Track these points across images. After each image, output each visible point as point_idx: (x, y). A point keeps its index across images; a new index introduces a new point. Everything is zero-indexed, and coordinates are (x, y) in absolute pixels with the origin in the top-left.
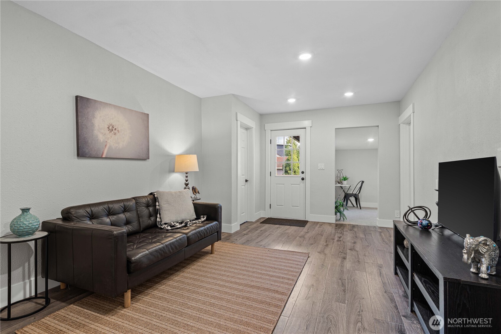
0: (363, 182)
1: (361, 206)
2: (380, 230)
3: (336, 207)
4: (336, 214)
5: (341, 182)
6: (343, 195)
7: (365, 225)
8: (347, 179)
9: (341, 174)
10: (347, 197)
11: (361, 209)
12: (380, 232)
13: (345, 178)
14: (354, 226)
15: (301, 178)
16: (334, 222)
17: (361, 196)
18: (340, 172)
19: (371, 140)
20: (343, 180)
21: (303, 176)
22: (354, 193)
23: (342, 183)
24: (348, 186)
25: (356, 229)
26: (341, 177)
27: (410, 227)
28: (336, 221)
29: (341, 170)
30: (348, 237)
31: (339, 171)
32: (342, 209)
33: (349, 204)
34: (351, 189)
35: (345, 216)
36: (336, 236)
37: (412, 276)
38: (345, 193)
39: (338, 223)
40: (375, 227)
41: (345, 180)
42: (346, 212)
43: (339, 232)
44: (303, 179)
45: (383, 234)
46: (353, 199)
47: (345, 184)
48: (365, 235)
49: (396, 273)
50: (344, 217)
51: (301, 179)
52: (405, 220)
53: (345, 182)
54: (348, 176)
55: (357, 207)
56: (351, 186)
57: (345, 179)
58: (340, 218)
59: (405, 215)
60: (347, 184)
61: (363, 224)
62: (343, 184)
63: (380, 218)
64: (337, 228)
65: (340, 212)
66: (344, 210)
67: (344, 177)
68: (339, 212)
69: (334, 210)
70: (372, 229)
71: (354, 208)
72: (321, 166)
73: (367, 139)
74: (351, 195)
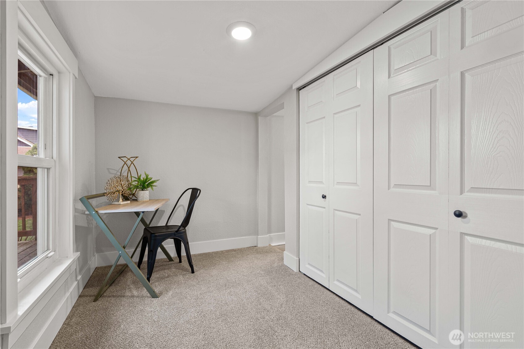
0: (195, 193)
5: (133, 195)
8: (150, 185)
9: (132, 168)
10: (151, 236)
13: (145, 182)
18: (129, 163)
20: (137, 187)
23: (134, 198)
24: (154, 206)
29: (132, 159)
31: (125, 159)
41: (143, 188)
46: (168, 243)
53: (144, 195)
54: (153, 176)
55: (182, 263)
57: (145, 184)
62: (140, 199)
67: (142, 179)
71: (173, 266)
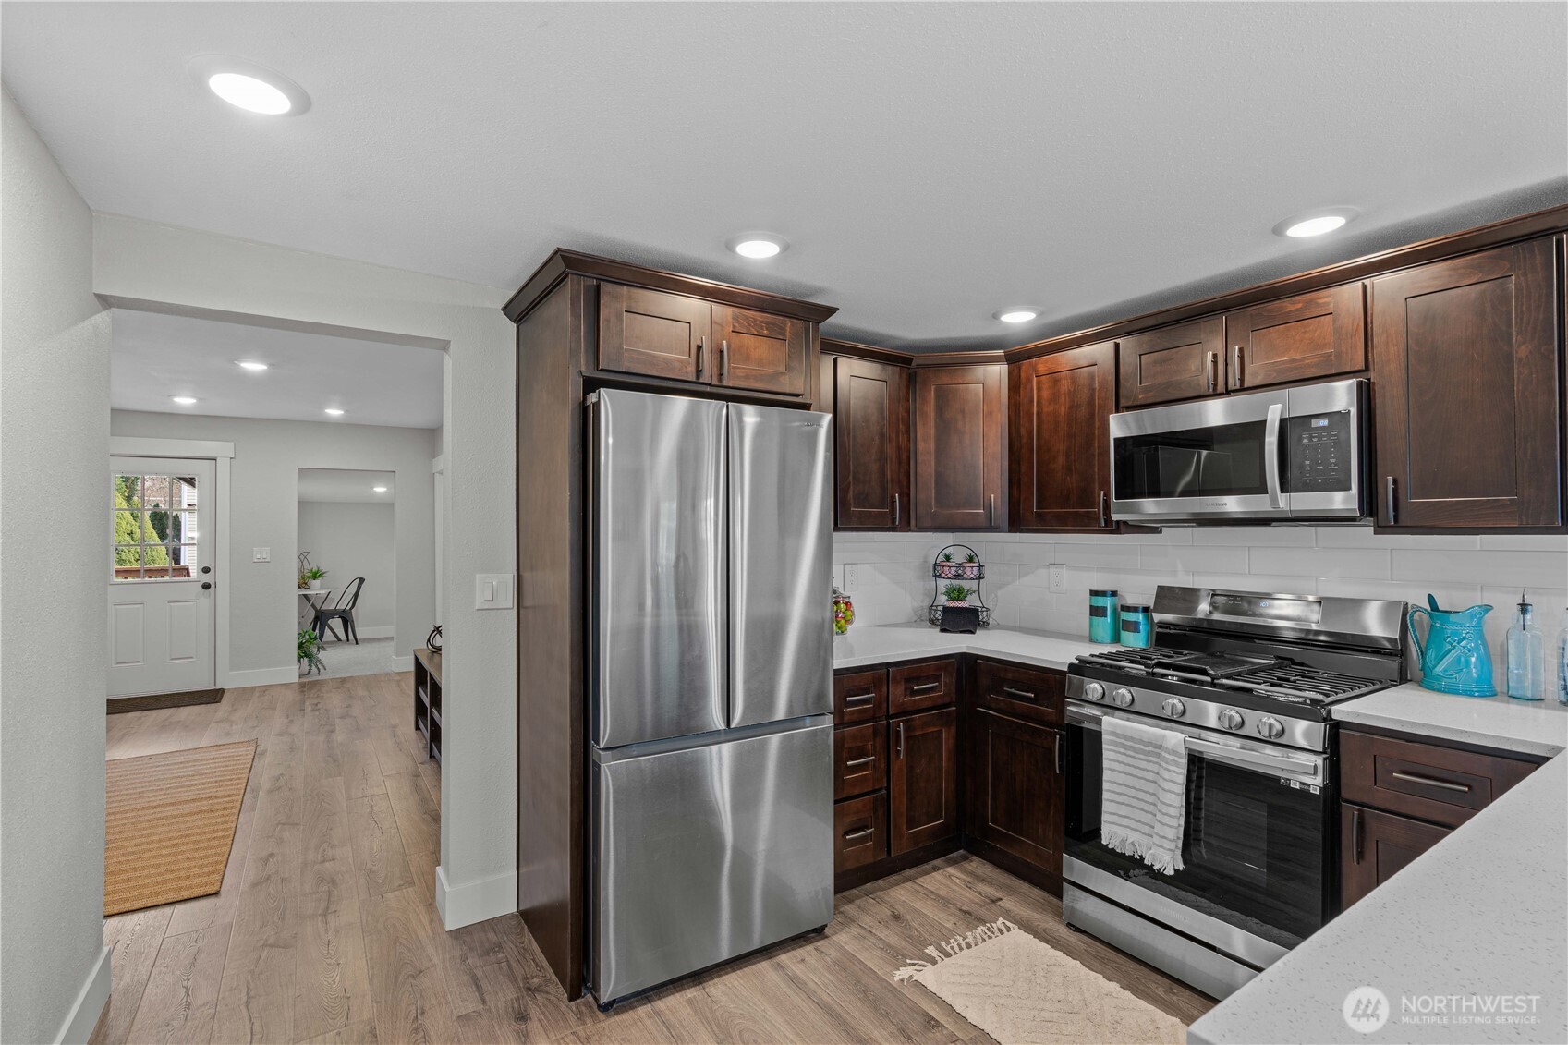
0: (362, 581)
1: (358, 637)
2: (398, 678)
3: (300, 646)
4: (299, 661)
5: (306, 583)
6: (312, 615)
7: (368, 673)
8: (321, 575)
9: (305, 562)
10: (321, 618)
11: (357, 643)
12: (398, 681)
13: (316, 573)
14: (343, 680)
15: (201, 584)
16: (295, 679)
17: (358, 615)
18: (303, 557)
19: (380, 489)
20: (309, 577)
21: (207, 578)
22: (341, 607)
23: (307, 587)
24: (324, 592)
25: (348, 685)
26: (306, 571)
27: (435, 654)
28: (300, 677)
29: (305, 554)
30: (334, 701)
32: (314, 650)
33: (328, 634)
34: (333, 599)
35: (321, 663)
36: (307, 703)
37: (431, 711)
38: (317, 611)
39: (307, 680)
40: (388, 674)
41: (315, 578)
42: (322, 655)
43: (312, 695)
44: (206, 586)
45: (403, 684)
46: (336, 623)
47: (317, 588)
48: (369, 691)
49: (417, 728)
50: (319, 666)
51: (201, 589)
52: (430, 647)
53: (316, 583)
54: (324, 568)
55: (348, 640)
56: (332, 592)
57: (316, 575)
58: (310, 670)
59: (429, 640)
60: (321, 588)
61: (364, 674)
62: (312, 587)
63: (398, 655)
64: (306, 689)
65: (309, 656)
66: (318, 651)
67: (314, 570)
68: (306, 656)
69: (294, 652)
70: (383, 679)
71: (340, 643)
72: (261, 553)
73: (372, 488)
74: (332, 614)
